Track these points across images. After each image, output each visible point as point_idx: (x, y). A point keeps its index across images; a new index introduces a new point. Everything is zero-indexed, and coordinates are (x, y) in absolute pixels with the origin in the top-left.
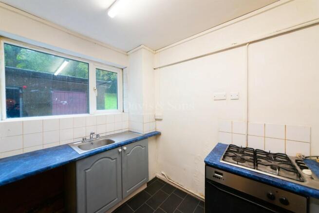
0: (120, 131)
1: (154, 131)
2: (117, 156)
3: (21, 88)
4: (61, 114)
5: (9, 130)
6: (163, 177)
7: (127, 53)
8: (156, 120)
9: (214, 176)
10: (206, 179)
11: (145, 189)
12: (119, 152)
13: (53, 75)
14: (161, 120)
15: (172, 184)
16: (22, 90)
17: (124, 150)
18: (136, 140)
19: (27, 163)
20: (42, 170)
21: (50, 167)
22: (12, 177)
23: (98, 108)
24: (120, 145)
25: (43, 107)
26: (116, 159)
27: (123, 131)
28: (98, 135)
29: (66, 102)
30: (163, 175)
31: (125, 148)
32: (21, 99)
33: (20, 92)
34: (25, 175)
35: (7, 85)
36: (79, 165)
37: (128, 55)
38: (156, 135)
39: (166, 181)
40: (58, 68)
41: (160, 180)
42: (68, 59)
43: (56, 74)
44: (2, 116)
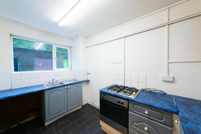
0: (69, 80)
1: (87, 79)
2: (64, 90)
3: (18, 57)
4: (39, 70)
5: (16, 77)
6: (91, 103)
7: (73, 39)
8: (88, 74)
9: (103, 97)
10: (100, 98)
11: (81, 108)
12: (66, 88)
13: (35, 50)
14: (90, 74)
15: (94, 106)
16: (19, 58)
17: (69, 88)
18: (75, 83)
19: (24, 90)
20: (30, 92)
21: (33, 92)
22: (19, 94)
23: (57, 68)
24: (67, 85)
25: (30, 67)
26: (64, 91)
27: (71, 79)
28: (56, 81)
29: (41, 64)
30: (91, 102)
31: (69, 87)
32: (18, 63)
33: (18, 59)
34: (24, 94)
35: (14, 56)
36: (46, 92)
37: (73, 40)
38: (88, 81)
39: (92, 105)
40: (38, 46)
41: (89, 104)
42: (42, 42)
43: (37, 49)
44: (12, 71)
